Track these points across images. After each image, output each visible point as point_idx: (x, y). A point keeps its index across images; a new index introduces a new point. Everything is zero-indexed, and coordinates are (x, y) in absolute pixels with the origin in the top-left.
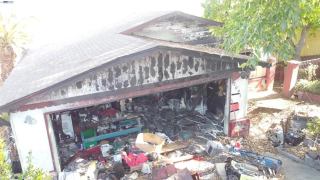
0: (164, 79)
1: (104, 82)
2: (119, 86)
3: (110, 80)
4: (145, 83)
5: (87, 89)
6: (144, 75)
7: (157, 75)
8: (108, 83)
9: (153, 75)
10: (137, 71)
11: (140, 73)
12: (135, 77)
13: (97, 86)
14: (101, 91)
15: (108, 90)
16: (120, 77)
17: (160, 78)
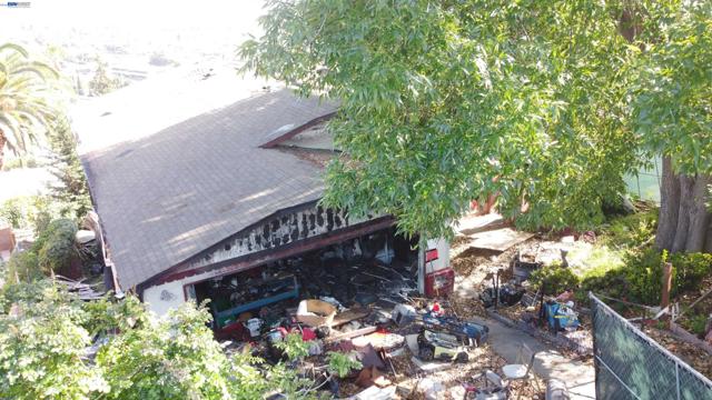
0: (335, 228)
1: (258, 240)
2: (276, 242)
3: (266, 236)
4: (310, 235)
5: (237, 251)
6: (309, 226)
7: (326, 223)
8: (263, 240)
9: (321, 224)
10: (300, 221)
11: (304, 223)
12: (297, 229)
13: (250, 245)
14: (254, 251)
15: (263, 248)
16: (278, 231)
17: (329, 228)
